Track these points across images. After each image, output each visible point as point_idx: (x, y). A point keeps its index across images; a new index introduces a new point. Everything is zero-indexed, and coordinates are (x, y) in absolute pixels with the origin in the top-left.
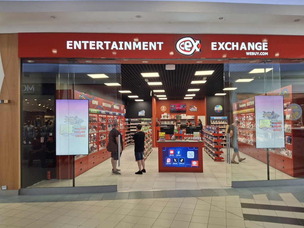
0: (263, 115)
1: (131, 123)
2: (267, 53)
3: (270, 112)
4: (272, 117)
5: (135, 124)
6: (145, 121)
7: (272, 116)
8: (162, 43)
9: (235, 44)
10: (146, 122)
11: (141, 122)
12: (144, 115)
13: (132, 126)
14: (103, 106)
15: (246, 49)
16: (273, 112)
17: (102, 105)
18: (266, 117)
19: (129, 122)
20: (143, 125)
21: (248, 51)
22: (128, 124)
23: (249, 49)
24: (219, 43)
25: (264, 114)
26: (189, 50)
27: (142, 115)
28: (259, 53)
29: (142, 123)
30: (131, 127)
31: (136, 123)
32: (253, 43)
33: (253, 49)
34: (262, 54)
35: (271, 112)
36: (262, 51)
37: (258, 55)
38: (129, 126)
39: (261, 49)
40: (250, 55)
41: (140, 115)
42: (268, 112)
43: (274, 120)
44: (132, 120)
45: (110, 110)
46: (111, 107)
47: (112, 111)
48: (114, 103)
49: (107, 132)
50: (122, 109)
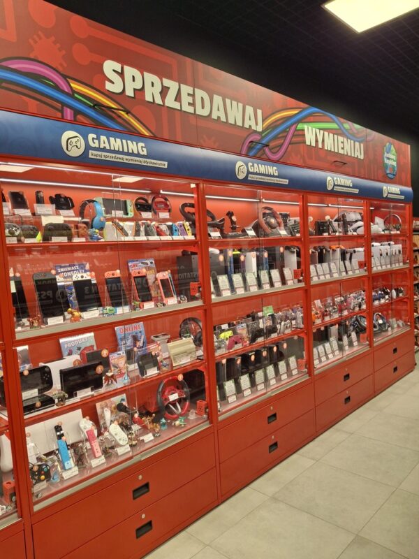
45: (250, 148)
46: (259, 129)
47: (277, 162)
48: (304, 109)
49: (207, 309)
50: (388, 159)
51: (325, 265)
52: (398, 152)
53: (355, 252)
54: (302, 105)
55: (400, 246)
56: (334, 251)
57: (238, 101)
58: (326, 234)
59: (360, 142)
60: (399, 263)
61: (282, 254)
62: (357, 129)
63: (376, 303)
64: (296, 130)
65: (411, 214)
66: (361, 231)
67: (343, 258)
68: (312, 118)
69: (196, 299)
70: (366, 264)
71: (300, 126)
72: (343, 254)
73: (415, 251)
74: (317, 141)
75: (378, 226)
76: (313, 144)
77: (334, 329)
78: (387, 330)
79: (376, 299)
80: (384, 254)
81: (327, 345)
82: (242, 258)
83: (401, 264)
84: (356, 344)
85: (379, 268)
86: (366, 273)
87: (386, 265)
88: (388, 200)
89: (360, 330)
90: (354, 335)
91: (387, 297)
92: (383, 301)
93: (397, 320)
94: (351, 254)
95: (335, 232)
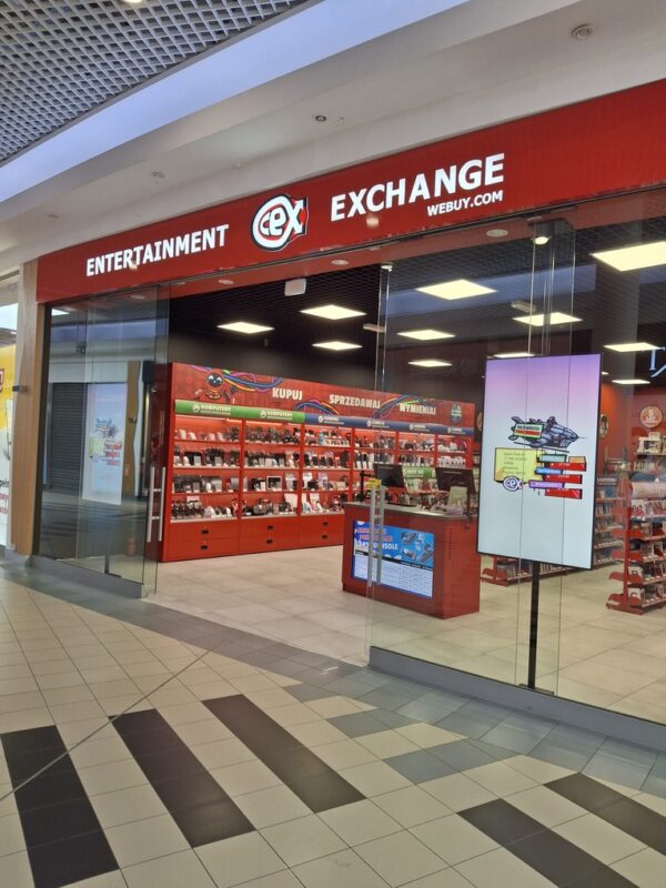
0: (511, 433)
2: (501, 192)
3: (539, 422)
4: (544, 441)
7: (548, 436)
8: (226, 226)
9: (396, 187)
14: (331, 405)
15: (427, 196)
16: (552, 422)
17: (327, 400)
18: (520, 440)
21: (434, 201)
23: (438, 193)
24: (352, 195)
25: (513, 429)
26: (279, 232)
28: (472, 201)
32: (453, 169)
33: (451, 189)
34: (479, 200)
35: (545, 420)
36: (483, 189)
37: (466, 207)
39: (477, 183)
40: (441, 212)
42: (531, 422)
43: (551, 454)
45: (373, 415)
46: (378, 408)
47: (385, 420)
48: (401, 397)
49: (352, 472)
50: (455, 413)
52: (464, 409)
54: (399, 395)
56: (417, 457)
57: (371, 399)
58: (412, 449)
59: (433, 407)
62: (432, 401)
64: (396, 405)
67: (422, 462)
68: (404, 400)
69: (348, 468)
71: (398, 404)
72: (422, 460)
74: (406, 409)
76: (405, 411)
82: (368, 456)
95: (418, 448)
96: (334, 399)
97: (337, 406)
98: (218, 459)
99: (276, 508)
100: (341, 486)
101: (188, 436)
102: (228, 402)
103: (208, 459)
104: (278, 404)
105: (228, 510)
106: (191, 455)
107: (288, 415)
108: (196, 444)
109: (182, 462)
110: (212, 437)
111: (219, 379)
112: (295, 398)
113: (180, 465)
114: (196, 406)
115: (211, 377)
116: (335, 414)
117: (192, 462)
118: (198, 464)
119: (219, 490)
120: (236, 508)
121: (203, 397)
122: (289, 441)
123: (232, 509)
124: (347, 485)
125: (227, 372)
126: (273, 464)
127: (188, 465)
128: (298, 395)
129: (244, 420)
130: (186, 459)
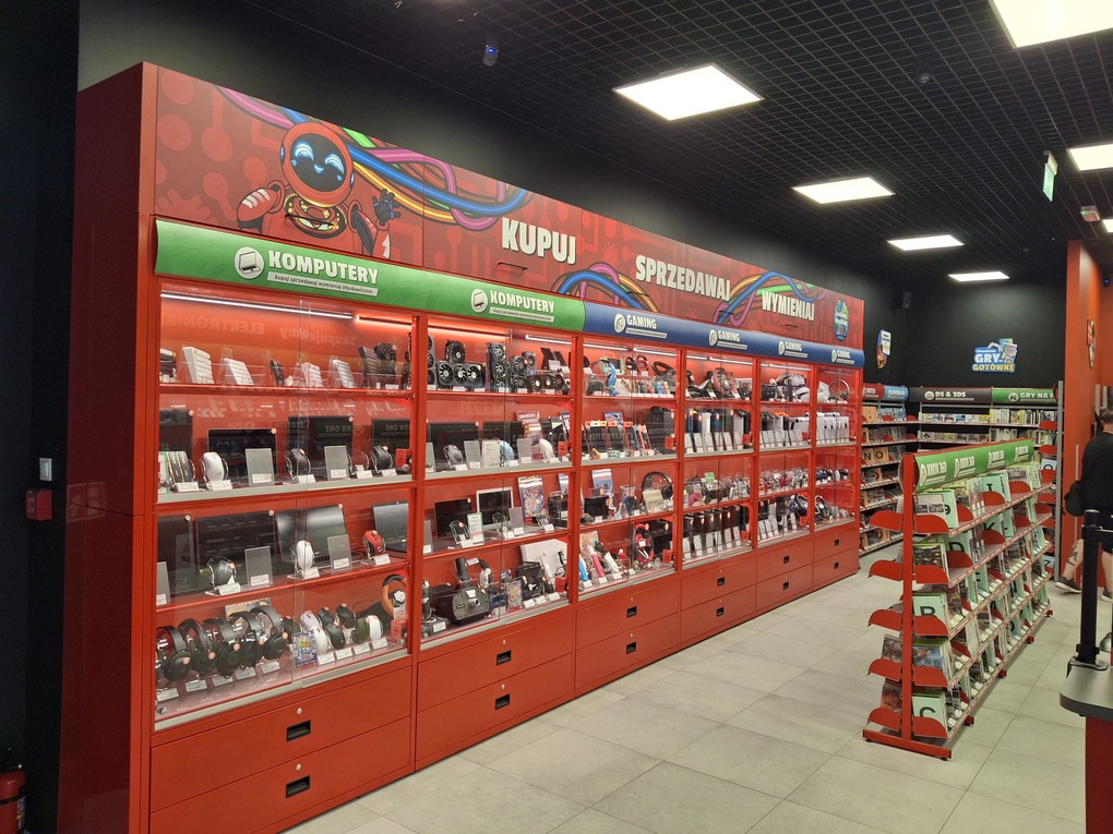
1: (926, 411)
5: (949, 422)
6: (1016, 405)
10: (1022, 413)
11: (986, 412)
12: (1011, 368)
13: (928, 428)
14: (638, 283)
17: (630, 270)
19: (912, 407)
20: (1002, 428)
22: (901, 420)
27: (999, 368)
29: (997, 416)
30: (921, 437)
31: (955, 416)
38: (911, 430)
41: (981, 368)
44: (929, 395)
45: (720, 317)
46: (727, 299)
47: (739, 327)
48: (763, 275)
49: (679, 465)
50: (839, 318)
51: (770, 432)
52: (851, 310)
53: (797, 421)
54: (762, 271)
55: (847, 418)
56: (777, 418)
57: (714, 276)
58: (772, 400)
59: (811, 303)
60: (845, 438)
61: (732, 417)
62: (809, 289)
63: (818, 483)
64: (755, 296)
65: (861, 378)
66: (806, 399)
67: (786, 428)
68: (769, 283)
69: (671, 452)
70: (810, 436)
71: (759, 292)
72: (786, 423)
73: (864, 426)
74: (772, 305)
75: (824, 393)
76: (769, 309)
77: (773, 507)
78: (828, 518)
79: (818, 479)
80: (829, 427)
81: (767, 521)
82: (700, 418)
83: (847, 440)
84: (795, 527)
85: (823, 442)
86: (810, 447)
87: (830, 439)
88: (837, 365)
89: (800, 513)
90: (793, 516)
91: (829, 478)
92: (825, 482)
93: (840, 508)
94: (793, 424)
95: (780, 397)
96: (648, 268)
97: (650, 286)
98: (335, 454)
99: (514, 590)
100: (655, 502)
101: (219, 371)
102: (368, 252)
103: (300, 454)
104: (515, 271)
105: (374, 623)
106: (234, 445)
107: (544, 306)
108: (248, 401)
109: (200, 475)
110: (313, 376)
111: (334, 160)
112: (559, 257)
113: (188, 489)
114: (249, 253)
115: (304, 150)
116: (647, 309)
117: (237, 470)
118: (261, 480)
119: (342, 564)
120: (399, 614)
121: (274, 224)
122: (543, 385)
123: (386, 619)
124: (667, 494)
125: (362, 140)
126: (503, 456)
127: (221, 486)
128: (564, 249)
129: (421, 317)
130: (214, 460)
